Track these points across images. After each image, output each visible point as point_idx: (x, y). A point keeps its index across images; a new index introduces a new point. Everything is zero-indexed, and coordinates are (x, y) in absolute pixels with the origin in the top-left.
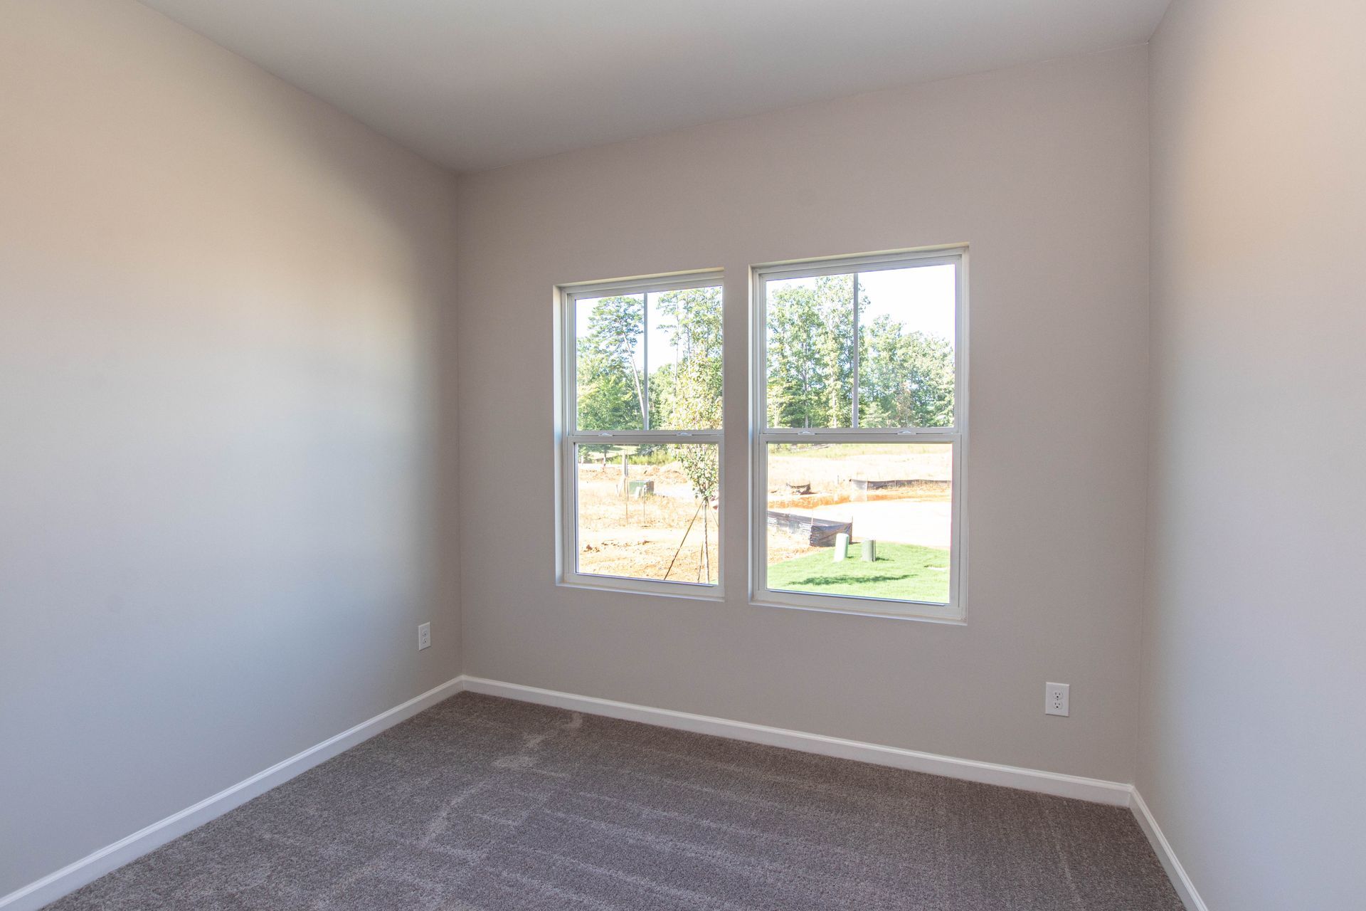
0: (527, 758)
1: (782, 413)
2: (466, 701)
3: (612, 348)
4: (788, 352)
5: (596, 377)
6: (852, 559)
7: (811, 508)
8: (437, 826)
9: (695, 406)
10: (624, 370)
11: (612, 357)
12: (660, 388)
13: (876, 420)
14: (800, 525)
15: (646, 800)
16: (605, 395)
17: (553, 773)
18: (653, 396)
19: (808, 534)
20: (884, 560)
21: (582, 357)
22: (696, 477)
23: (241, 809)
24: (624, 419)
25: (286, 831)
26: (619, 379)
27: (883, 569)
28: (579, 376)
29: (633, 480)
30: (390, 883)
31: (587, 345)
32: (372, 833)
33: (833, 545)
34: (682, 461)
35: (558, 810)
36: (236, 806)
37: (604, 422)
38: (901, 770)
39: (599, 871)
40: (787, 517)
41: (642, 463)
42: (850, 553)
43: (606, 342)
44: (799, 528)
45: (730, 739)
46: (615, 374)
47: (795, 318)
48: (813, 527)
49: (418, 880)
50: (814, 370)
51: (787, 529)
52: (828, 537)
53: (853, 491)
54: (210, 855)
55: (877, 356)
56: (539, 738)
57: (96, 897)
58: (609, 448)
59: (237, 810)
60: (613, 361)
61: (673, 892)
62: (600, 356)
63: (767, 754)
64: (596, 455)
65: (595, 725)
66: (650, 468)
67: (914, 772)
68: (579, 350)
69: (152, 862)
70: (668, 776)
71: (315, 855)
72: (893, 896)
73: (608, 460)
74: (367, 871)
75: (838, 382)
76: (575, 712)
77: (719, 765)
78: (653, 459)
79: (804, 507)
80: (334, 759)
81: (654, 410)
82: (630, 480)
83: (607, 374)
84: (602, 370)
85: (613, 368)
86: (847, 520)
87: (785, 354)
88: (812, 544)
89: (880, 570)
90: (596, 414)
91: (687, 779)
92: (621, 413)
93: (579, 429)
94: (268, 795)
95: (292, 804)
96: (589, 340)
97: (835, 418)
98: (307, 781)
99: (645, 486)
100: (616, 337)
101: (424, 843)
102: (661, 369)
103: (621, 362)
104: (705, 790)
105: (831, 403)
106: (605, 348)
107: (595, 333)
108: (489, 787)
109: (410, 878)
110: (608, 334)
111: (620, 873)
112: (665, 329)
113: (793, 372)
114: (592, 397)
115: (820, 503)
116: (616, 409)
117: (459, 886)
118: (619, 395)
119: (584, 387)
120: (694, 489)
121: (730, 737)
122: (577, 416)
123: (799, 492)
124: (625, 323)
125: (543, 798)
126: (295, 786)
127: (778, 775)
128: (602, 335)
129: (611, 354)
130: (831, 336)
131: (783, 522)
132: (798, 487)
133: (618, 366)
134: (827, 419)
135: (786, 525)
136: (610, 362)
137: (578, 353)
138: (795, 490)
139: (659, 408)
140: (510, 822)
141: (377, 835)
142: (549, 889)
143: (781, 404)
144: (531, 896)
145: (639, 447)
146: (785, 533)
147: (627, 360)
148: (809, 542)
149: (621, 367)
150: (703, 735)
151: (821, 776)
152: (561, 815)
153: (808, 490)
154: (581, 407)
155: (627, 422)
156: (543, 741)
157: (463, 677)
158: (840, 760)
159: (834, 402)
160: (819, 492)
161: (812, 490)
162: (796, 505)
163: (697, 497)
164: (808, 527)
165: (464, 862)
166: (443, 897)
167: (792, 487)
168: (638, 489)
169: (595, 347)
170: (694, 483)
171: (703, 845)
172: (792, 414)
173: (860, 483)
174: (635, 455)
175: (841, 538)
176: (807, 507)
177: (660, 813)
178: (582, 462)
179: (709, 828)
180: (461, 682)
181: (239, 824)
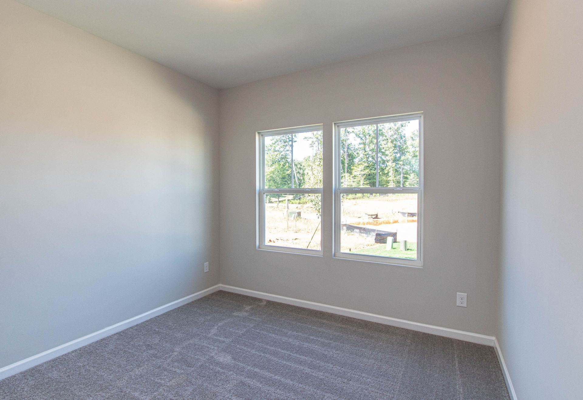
0: (245, 313)
1: (364, 179)
2: (221, 293)
3: (282, 149)
4: (367, 149)
5: (274, 163)
6: (395, 249)
7: (378, 225)
8: (214, 331)
9: (317, 177)
10: (288, 159)
11: (282, 154)
12: (304, 168)
13: (414, 182)
14: (371, 233)
15: (290, 329)
16: (278, 171)
17: (255, 318)
18: (301, 172)
19: (374, 237)
20: (411, 250)
21: (267, 154)
22: (318, 209)
23: (147, 321)
24: (288, 182)
25: (163, 329)
26: (285, 163)
27: (410, 254)
28: (266, 162)
29: (291, 211)
30: (199, 345)
31: (270, 148)
32: (192, 331)
33: (386, 243)
34: (312, 202)
35: (257, 329)
36: (145, 320)
37: (278, 184)
38: (395, 327)
39: (272, 348)
40: (364, 229)
41: (296, 203)
42: (394, 247)
43: (279, 146)
44: (370, 234)
45: (325, 312)
46: (283, 161)
47: (371, 133)
48: (376, 234)
49: (208, 345)
50: (381, 158)
51: (364, 235)
52: (383, 239)
53: (400, 217)
54: (139, 333)
55: (414, 150)
56: (250, 307)
57: (107, 341)
58: (280, 196)
59: (146, 321)
60: (282, 155)
61: (298, 356)
62: (276, 153)
63: (340, 318)
64: (273, 199)
65: (270, 304)
66: (299, 206)
67: (400, 328)
68: (266, 151)
69: (122, 334)
70: (299, 322)
71: (173, 336)
72: (382, 365)
73: (280, 202)
74: (191, 342)
75: (393, 163)
76: (264, 299)
77: (319, 320)
78: (301, 202)
79: (374, 225)
80: (176, 309)
81: (301, 178)
82: (289, 211)
83: (279, 161)
84: (277, 160)
85: (282, 158)
86: (394, 231)
87: (366, 150)
88: (376, 242)
89: (408, 255)
90: (274, 180)
91: (306, 323)
92: (286, 180)
93: (266, 187)
94: (155, 318)
95: (163, 321)
96: (271, 146)
97: (392, 182)
98: (167, 315)
99: (297, 214)
100: (283, 144)
101: (210, 335)
102: (305, 159)
103: (286, 156)
104: (313, 327)
105: (390, 174)
106: (278, 149)
107: (274, 143)
108: (232, 321)
109: (206, 345)
110: (280, 143)
111: (279, 349)
112: (307, 139)
113: (370, 159)
114: (273, 172)
115: (383, 223)
116: (283, 178)
117: (222, 348)
118: (285, 171)
119: (269, 168)
120: (317, 214)
121: (325, 311)
122: (265, 181)
123: (372, 217)
124: (288, 138)
125: (252, 325)
126: (164, 316)
127: (343, 325)
128: (277, 143)
129: (281, 152)
130: (390, 141)
131: (362, 231)
132: (372, 215)
133: (284, 158)
134: (388, 182)
135: (364, 233)
136: (281, 156)
137: (266, 152)
138: (370, 217)
139: (304, 177)
140: (239, 332)
141: (193, 332)
142: (253, 352)
143: (364, 175)
144: (247, 353)
145: (294, 196)
146: (363, 236)
147: (288, 155)
148: (374, 241)
149: (286, 158)
150: (314, 310)
151: (360, 326)
152: (258, 331)
153: (376, 217)
154: (268, 177)
155: (289, 184)
156: (251, 308)
157: (220, 285)
158: (370, 322)
159: (391, 174)
160: (383, 217)
161: (379, 217)
162: (369, 223)
163: (318, 218)
164: (374, 234)
165: (224, 342)
166: (217, 351)
167: (369, 215)
168: (293, 215)
169: (274, 149)
170: (317, 212)
171: (310, 344)
172: (370, 179)
173: (404, 214)
174: (293, 199)
175: (390, 239)
176: (376, 225)
177: (295, 333)
178: (268, 202)
179: (313, 339)
180: (219, 287)
181: (147, 325)
